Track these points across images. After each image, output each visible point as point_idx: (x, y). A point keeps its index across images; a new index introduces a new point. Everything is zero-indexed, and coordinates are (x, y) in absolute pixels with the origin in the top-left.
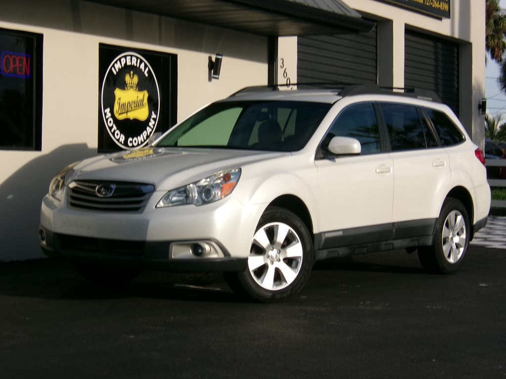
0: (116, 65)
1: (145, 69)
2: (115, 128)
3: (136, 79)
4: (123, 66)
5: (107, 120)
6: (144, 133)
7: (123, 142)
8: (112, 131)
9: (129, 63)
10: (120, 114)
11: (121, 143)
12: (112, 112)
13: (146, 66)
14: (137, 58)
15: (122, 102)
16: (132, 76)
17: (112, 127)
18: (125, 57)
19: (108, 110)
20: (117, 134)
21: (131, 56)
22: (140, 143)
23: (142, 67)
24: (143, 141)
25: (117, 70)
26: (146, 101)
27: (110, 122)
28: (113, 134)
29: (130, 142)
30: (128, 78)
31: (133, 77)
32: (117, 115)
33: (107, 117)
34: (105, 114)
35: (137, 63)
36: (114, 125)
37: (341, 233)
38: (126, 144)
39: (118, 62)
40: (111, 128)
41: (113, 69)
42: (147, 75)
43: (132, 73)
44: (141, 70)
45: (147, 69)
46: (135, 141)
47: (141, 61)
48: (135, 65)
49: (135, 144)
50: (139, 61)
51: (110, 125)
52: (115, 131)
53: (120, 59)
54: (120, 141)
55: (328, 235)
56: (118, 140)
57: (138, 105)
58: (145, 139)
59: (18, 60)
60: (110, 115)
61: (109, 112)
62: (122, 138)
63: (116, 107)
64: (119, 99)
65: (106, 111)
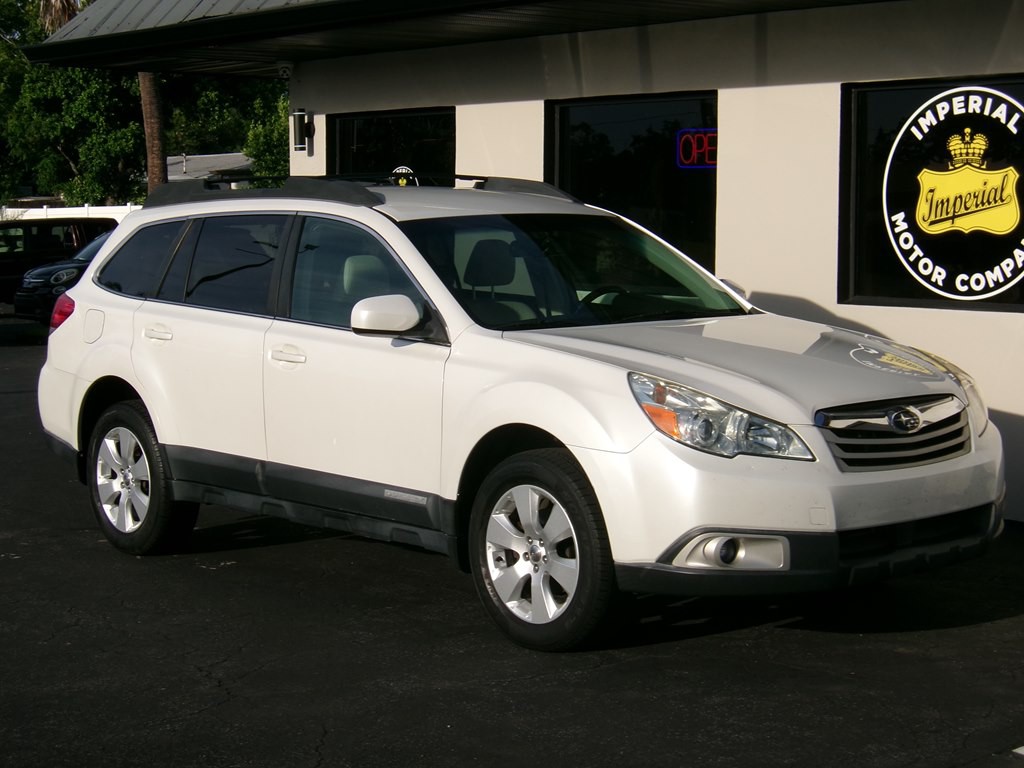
0: (921, 121)
1: (1009, 118)
2: (918, 252)
3: (980, 144)
4: (942, 118)
5: (897, 236)
6: (1003, 264)
7: (940, 283)
8: (912, 258)
9: (957, 112)
10: (932, 223)
11: (935, 285)
12: (910, 219)
13: (1012, 111)
14: (984, 96)
15: (938, 196)
16: (967, 139)
17: (912, 250)
18: (949, 99)
19: (901, 216)
20: (926, 266)
21: (967, 94)
22: (992, 285)
23: (1001, 113)
24: (1001, 280)
25: (926, 130)
26: (1010, 190)
27: (906, 241)
28: (914, 265)
29: (963, 283)
30: (955, 145)
31: (972, 139)
32: (924, 227)
33: (897, 230)
34: (893, 225)
35: (983, 108)
36: (916, 247)
38: (949, 285)
39: (929, 114)
40: (907, 254)
41: (914, 130)
42: (1014, 131)
43: (968, 130)
44: (998, 119)
45: (1016, 117)
46: (978, 282)
47: (997, 102)
48: (978, 111)
49: (977, 288)
50: (989, 101)
51: (906, 247)
52: (918, 259)
53: (933, 108)
54: (933, 280)
56: (928, 278)
57: (988, 200)
58: (1009, 275)
59: (706, 140)
60: (905, 226)
61: (904, 221)
62: (940, 274)
63: (922, 209)
64: (932, 191)
65: (894, 218)
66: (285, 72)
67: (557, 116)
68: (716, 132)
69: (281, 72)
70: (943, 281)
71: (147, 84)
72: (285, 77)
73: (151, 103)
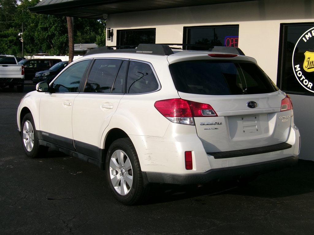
0: (306, 36)
2: (303, 77)
4: (313, 35)
5: (296, 72)
8: (301, 79)
10: (309, 68)
11: (309, 88)
15: (311, 60)
19: (298, 66)
20: (306, 82)
25: (308, 39)
27: (300, 74)
28: (302, 81)
32: (306, 69)
33: (297, 70)
34: (295, 69)
36: (303, 76)
37: (48, 135)
39: (309, 34)
40: (300, 78)
41: (304, 39)
51: (299, 76)
52: (303, 80)
53: (310, 32)
54: (308, 86)
55: (43, 133)
56: (306, 86)
59: (234, 40)
60: (299, 69)
61: (299, 67)
62: (310, 85)
63: (305, 64)
64: (309, 58)
65: (296, 66)
66: (105, 17)
67: (187, 32)
68: (238, 38)
69: (104, 17)
70: (312, 87)
71: (69, 23)
72: (105, 18)
73: (70, 28)
